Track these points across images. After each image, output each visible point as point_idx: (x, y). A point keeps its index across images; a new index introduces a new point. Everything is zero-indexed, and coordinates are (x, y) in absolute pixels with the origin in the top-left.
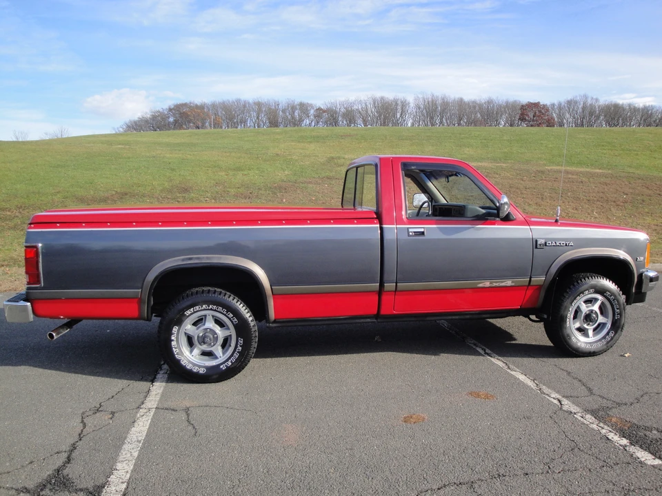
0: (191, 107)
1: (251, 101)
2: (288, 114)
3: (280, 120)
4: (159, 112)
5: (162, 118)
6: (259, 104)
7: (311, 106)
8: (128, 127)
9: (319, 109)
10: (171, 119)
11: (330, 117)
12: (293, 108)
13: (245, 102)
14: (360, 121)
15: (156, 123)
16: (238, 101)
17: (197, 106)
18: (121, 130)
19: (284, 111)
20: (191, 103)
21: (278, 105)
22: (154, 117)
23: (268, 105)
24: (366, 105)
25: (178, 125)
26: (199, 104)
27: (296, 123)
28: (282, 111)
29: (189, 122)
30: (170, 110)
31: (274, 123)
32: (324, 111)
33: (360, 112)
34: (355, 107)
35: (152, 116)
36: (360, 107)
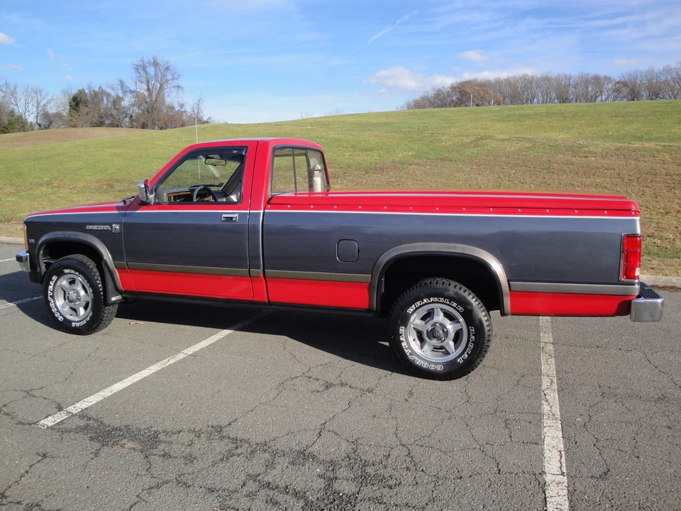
1: (539, 76)
2: (580, 89)
3: (571, 96)
4: (439, 90)
5: (444, 97)
6: (546, 79)
7: (608, 79)
8: (410, 106)
9: (619, 82)
10: (454, 98)
11: (630, 90)
12: (587, 83)
13: (532, 77)
15: (438, 101)
16: (525, 76)
19: (575, 86)
20: (474, 80)
21: (569, 79)
22: (436, 96)
23: (557, 79)
24: (678, 75)
25: (460, 103)
26: (482, 81)
27: (590, 99)
29: (469, 100)
30: (453, 88)
31: (562, 99)
32: (625, 84)
33: (668, 83)
34: (663, 78)
35: (434, 94)
36: (669, 78)
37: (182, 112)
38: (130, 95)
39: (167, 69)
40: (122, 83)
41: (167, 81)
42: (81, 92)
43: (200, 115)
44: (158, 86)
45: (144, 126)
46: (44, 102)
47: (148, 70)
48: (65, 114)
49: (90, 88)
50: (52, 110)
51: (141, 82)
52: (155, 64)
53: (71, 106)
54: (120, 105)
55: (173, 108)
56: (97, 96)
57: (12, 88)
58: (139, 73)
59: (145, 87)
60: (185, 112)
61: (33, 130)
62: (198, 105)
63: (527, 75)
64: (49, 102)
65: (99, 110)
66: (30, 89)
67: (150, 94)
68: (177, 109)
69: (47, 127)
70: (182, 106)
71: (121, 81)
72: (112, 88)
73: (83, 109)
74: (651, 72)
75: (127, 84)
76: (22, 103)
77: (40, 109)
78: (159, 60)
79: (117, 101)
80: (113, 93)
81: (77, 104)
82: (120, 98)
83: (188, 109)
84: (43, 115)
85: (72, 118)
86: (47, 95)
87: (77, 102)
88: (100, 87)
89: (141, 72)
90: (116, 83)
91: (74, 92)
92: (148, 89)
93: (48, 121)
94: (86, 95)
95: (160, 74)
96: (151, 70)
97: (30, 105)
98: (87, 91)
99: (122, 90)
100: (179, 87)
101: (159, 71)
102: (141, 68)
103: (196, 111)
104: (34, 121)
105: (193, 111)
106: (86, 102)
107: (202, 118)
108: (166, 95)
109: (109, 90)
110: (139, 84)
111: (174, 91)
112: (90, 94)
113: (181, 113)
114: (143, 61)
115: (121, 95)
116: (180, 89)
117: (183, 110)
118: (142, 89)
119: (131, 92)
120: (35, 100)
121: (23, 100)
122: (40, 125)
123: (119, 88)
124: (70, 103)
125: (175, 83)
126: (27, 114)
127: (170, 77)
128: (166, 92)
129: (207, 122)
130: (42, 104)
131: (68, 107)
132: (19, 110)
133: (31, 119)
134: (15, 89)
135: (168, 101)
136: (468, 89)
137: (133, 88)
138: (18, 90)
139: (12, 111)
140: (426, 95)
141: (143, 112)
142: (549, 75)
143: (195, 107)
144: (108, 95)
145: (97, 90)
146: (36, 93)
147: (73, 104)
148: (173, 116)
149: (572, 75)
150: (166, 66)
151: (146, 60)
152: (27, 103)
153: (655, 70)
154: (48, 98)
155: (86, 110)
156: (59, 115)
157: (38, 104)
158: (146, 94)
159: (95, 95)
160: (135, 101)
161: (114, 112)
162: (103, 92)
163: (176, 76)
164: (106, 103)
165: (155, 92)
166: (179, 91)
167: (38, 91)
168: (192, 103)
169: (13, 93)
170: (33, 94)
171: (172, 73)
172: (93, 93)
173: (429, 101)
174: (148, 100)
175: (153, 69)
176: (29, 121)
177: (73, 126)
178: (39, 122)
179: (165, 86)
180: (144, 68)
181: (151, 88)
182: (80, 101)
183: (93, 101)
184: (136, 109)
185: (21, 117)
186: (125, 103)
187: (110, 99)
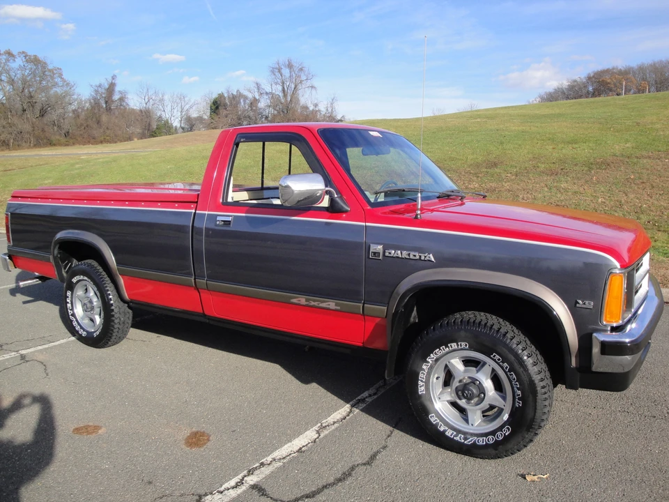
0: (613, 73)
4: (575, 81)
5: (580, 89)
8: (543, 98)
10: (591, 89)
15: (574, 92)
17: (621, 73)
18: (535, 102)
20: (613, 69)
22: (571, 88)
25: (597, 92)
26: (623, 69)
29: (610, 90)
30: (589, 78)
35: (569, 85)
37: (317, 111)
38: (266, 97)
39: (301, 70)
40: (258, 86)
41: (301, 82)
42: (221, 96)
43: (334, 114)
44: (293, 86)
46: (187, 107)
47: (283, 71)
48: (206, 117)
49: (228, 92)
50: (194, 115)
51: (276, 84)
52: (290, 66)
53: (211, 109)
54: (256, 107)
55: (307, 108)
56: (235, 99)
57: (161, 96)
58: (275, 75)
59: (280, 88)
60: (319, 111)
61: (177, 133)
62: (332, 104)
64: (191, 107)
65: (237, 112)
66: (175, 96)
67: (285, 96)
68: (311, 109)
69: (191, 129)
70: (316, 105)
71: (257, 84)
72: (249, 91)
73: (222, 112)
75: (263, 86)
76: (168, 109)
77: (183, 113)
78: (293, 62)
79: (254, 102)
80: (250, 96)
81: (217, 108)
82: (257, 100)
83: (322, 108)
84: (186, 119)
85: (213, 121)
86: (189, 100)
87: (217, 105)
88: (238, 91)
89: (277, 74)
90: (253, 86)
91: (215, 96)
92: (283, 90)
93: (191, 125)
94: (225, 98)
95: (294, 76)
96: (286, 72)
97: (175, 111)
98: (226, 95)
99: (258, 92)
100: (312, 87)
101: (293, 73)
102: (277, 70)
103: (330, 110)
104: (179, 126)
105: (327, 110)
106: (225, 105)
107: (336, 116)
108: (300, 95)
109: (246, 93)
110: (274, 85)
111: (308, 91)
112: (229, 98)
113: (314, 112)
114: (278, 64)
115: (257, 97)
116: (313, 89)
117: (317, 109)
118: (278, 90)
119: (267, 93)
120: (180, 106)
121: (170, 106)
122: (183, 128)
123: (256, 90)
124: (211, 106)
125: (309, 83)
126: (172, 119)
127: (304, 78)
128: (300, 92)
129: (341, 121)
130: (185, 109)
131: (209, 111)
132: (166, 115)
133: (176, 123)
134: (163, 96)
135: (302, 101)
136: (607, 78)
137: (268, 89)
138: (166, 97)
139: (160, 117)
140: (560, 87)
141: (279, 112)
143: (329, 106)
144: (246, 98)
145: (235, 93)
146: (180, 99)
147: (214, 107)
148: (307, 115)
150: (300, 67)
151: (281, 62)
152: (172, 109)
154: (191, 104)
155: (225, 112)
156: (200, 119)
157: (182, 109)
158: (281, 95)
159: (234, 97)
160: (271, 102)
161: (251, 114)
162: (240, 95)
163: (310, 76)
164: (243, 105)
165: (290, 93)
166: (314, 91)
167: (182, 97)
168: (326, 103)
169: (162, 100)
170: (178, 100)
171: (306, 73)
172: (231, 96)
173: (563, 93)
174: (283, 101)
175: (288, 70)
176: (174, 125)
177: (213, 128)
178: (182, 125)
179: (299, 87)
180: (279, 71)
181: (286, 89)
182: (220, 105)
183: (231, 103)
184: (272, 110)
185: (167, 122)
186: (262, 105)
187: (248, 101)
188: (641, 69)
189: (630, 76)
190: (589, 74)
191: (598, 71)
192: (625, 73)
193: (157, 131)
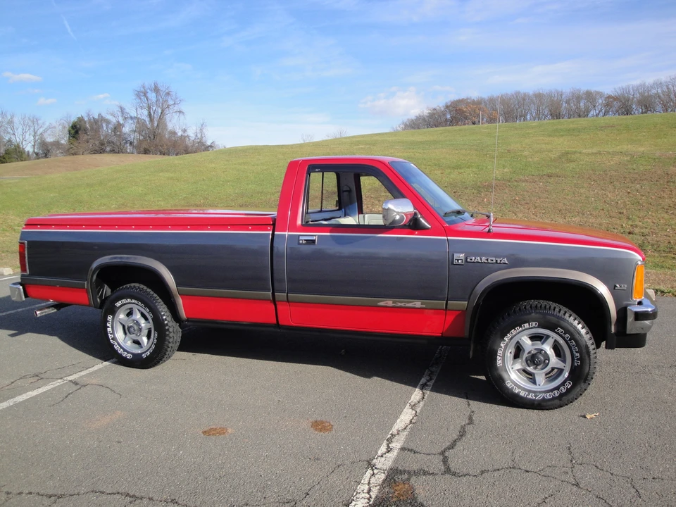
0: (467, 102)
1: (531, 93)
2: (572, 105)
3: (564, 111)
4: (435, 109)
5: (439, 116)
6: (539, 96)
7: (600, 94)
8: (406, 125)
9: (609, 97)
10: (449, 116)
11: (622, 105)
12: (578, 98)
13: (525, 94)
14: (659, 108)
15: (433, 120)
16: (517, 93)
17: (474, 102)
18: (398, 128)
19: (568, 102)
20: (467, 99)
21: (561, 95)
22: (431, 115)
23: (550, 96)
24: (668, 88)
25: (454, 121)
27: (582, 114)
28: (566, 103)
29: (466, 118)
30: (447, 107)
31: (556, 115)
32: (616, 99)
33: (659, 97)
34: (654, 91)
35: (429, 113)
36: (659, 91)
37: (185, 137)
38: (131, 122)
39: (168, 94)
40: (122, 110)
41: (168, 107)
42: (81, 120)
43: (204, 140)
44: (160, 111)
45: (146, 152)
46: (41, 130)
47: (149, 95)
48: (63, 142)
49: (89, 115)
50: (49, 139)
51: (141, 108)
52: (156, 90)
53: (70, 134)
54: (121, 132)
55: (175, 133)
56: (97, 123)
57: (9, 117)
58: (140, 99)
59: (146, 112)
60: (188, 136)
61: (30, 160)
62: (201, 130)
63: (519, 92)
64: (45, 131)
65: (99, 137)
66: (27, 118)
67: (151, 120)
68: (179, 134)
69: (46, 155)
70: (185, 131)
71: (121, 108)
72: (113, 115)
73: (83, 137)
74: (643, 85)
75: (127, 110)
76: (18, 132)
77: (37, 137)
78: (160, 86)
79: (118, 127)
80: (114, 120)
81: (77, 132)
82: (121, 125)
83: (191, 133)
84: (40, 144)
85: (72, 146)
86: (44, 123)
87: (76, 130)
88: (99, 115)
89: (142, 97)
90: (116, 110)
91: (73, 119)
92: (150, 115)
93: (46, 150)
94: (85, 122)
95: (161, 100)
96: (152, 96)
97: (28, 134)
98: (86, 119)
99: (122, 116)
100: (180, 112)
101: (160, 97)
102: (142, 94)
103: (199, 136)
104: (31, 151)
105: (196, 136)
106: (85, 130)
107: (206, 142)
108: (168, 120)
109: (109, 117)
110: (139, 110)
111: (176, 116)
112: (90, 122)
113: (183, 138)
114: (144, 88)
115: (121, 122)
116: (181, 114)
117: (186, 135)
118: (144, 114)
119: (131, 118)
120: (32, 129)
121: (20, 130)
122: (37, 154)
123: (120, 114)
124: (69, 131)
125: (176, 108)
126: (24, 143)
127: (171, 102)
128: (168, 117)
129: (211, 146)
130: (39, 133)
131: (68, 135)
132: (17, 139)
133: (29, 148)
134: (12, 118)
135: (170, 126)
136: (463, 107)
137: (133, 114)
138: (16, 120)
139: (10, 141)
140: (421, 114)
141: (145, 138)
142: (541, 92)
143: (198, 131)
144: (108, 122)
145: (96, 117)
146: (33, 122)
147: (73, 132)
148: (176, 142)
149: (564, 91)
150: (167, 91)
151: (147, 85)
152: (24, 133)
153: (647, 84)
154: (45, 127)
155: (86, 137)
156: (57, 144)
157: (35, 133)
158: (147, 120)
159: (96, 121)
160: (136, 127)
161: (114, 139)
162: (102, 119)
163: (178, 101)
164: (106, 130)
165: (156, 117)
166: (181, 116)
167: (35, 120)
168: (194, 128)
169: (10, 122)
170: (30, 123)
171: (173, 98)
172: (92, 120)
173: (424, 119)
174: (149, 126)
175: (154, 95)
176: (26, 150)
177: (73, 154)
178: (36, 151)
179: (167, 111)
180: (145, 94)
181: (152, 114)
182: (80, 129)
183: (92, 128)
184: (137, 135)
185: (18, 146)
186: (126, 130)
187: (111, 126)
188: (492, 101)
189: (483, 106)
190: (447, 103)
191: (454, 101)
192: (478, 103)
193: (7, 156)
